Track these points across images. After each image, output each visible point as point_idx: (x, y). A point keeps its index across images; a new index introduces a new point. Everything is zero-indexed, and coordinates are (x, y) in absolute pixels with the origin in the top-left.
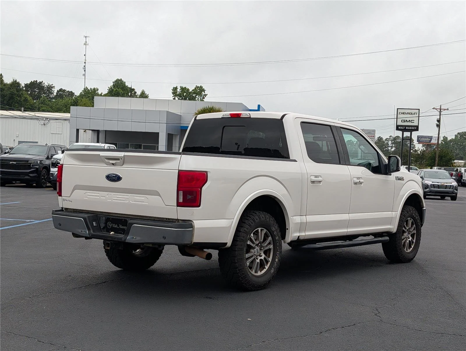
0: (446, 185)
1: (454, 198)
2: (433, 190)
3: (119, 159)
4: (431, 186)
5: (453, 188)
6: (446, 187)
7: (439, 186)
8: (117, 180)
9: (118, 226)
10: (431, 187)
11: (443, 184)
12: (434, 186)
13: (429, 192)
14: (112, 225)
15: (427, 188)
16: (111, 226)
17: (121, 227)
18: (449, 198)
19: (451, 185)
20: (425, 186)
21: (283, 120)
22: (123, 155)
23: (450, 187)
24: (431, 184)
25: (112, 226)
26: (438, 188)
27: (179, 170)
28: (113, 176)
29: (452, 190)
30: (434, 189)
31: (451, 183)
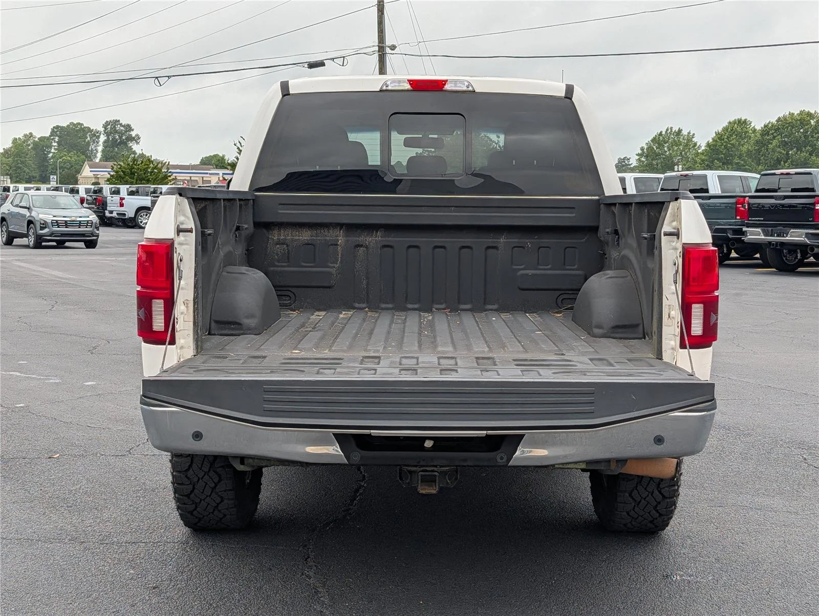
0: (80, 221)
1: (91, 244)
2: (57, 231)
4: (52, 223)
5: (91, 226)
6: (80, 224)
7: (66, 224)
10: (53, 225)
11: (73, 219)
12: (57, 224)
13: (50, 236)
15: (46, 227)
18: (82, 244)
19: (88, 221)
20: (41, 223)
21: (573, 99)
23: (87, 225)
24: (52, 220)
26: (66, 227)
29: (91, 229)
30: (59, 229)
31: (88, 217)
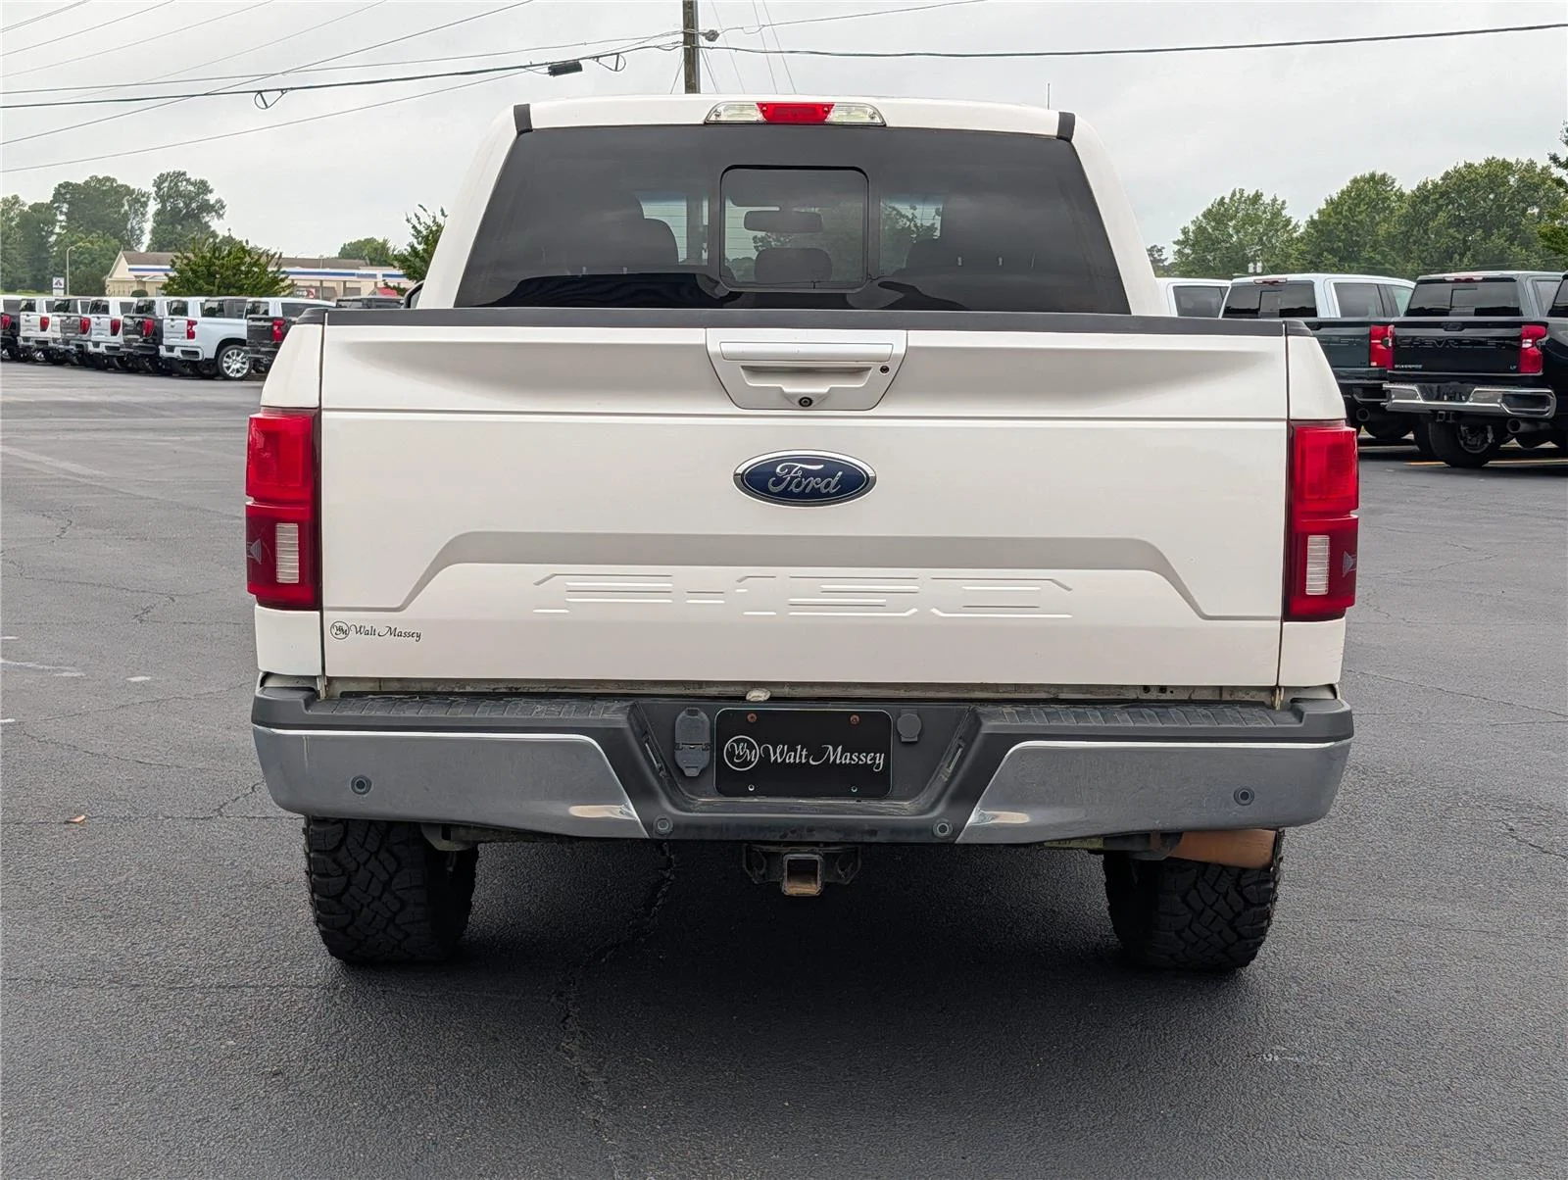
3: (857, 372)
8: (837, 494)
9: (818, 753)
14: (766, 750)
16: (754, 756)
17: (836, 755)
21: (1073, 141)
22: (900, 350)
25: (765, 759)
27: (1289, 420)
28: (807, 474)
